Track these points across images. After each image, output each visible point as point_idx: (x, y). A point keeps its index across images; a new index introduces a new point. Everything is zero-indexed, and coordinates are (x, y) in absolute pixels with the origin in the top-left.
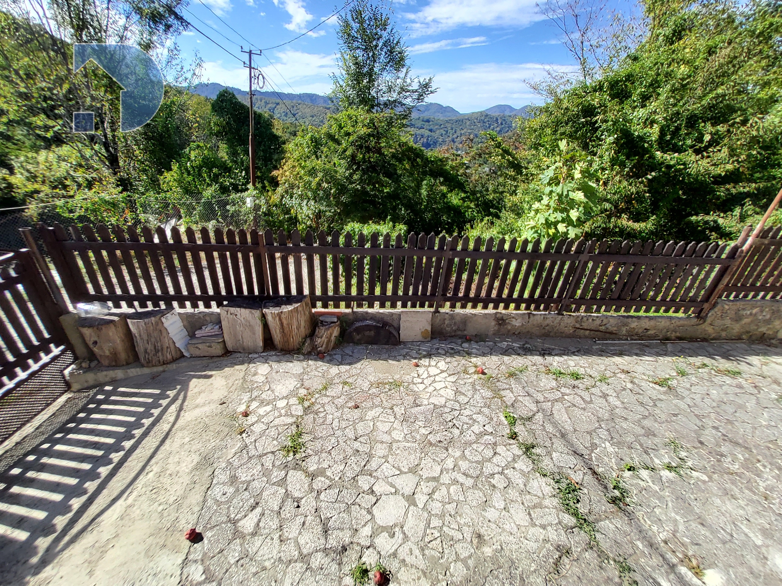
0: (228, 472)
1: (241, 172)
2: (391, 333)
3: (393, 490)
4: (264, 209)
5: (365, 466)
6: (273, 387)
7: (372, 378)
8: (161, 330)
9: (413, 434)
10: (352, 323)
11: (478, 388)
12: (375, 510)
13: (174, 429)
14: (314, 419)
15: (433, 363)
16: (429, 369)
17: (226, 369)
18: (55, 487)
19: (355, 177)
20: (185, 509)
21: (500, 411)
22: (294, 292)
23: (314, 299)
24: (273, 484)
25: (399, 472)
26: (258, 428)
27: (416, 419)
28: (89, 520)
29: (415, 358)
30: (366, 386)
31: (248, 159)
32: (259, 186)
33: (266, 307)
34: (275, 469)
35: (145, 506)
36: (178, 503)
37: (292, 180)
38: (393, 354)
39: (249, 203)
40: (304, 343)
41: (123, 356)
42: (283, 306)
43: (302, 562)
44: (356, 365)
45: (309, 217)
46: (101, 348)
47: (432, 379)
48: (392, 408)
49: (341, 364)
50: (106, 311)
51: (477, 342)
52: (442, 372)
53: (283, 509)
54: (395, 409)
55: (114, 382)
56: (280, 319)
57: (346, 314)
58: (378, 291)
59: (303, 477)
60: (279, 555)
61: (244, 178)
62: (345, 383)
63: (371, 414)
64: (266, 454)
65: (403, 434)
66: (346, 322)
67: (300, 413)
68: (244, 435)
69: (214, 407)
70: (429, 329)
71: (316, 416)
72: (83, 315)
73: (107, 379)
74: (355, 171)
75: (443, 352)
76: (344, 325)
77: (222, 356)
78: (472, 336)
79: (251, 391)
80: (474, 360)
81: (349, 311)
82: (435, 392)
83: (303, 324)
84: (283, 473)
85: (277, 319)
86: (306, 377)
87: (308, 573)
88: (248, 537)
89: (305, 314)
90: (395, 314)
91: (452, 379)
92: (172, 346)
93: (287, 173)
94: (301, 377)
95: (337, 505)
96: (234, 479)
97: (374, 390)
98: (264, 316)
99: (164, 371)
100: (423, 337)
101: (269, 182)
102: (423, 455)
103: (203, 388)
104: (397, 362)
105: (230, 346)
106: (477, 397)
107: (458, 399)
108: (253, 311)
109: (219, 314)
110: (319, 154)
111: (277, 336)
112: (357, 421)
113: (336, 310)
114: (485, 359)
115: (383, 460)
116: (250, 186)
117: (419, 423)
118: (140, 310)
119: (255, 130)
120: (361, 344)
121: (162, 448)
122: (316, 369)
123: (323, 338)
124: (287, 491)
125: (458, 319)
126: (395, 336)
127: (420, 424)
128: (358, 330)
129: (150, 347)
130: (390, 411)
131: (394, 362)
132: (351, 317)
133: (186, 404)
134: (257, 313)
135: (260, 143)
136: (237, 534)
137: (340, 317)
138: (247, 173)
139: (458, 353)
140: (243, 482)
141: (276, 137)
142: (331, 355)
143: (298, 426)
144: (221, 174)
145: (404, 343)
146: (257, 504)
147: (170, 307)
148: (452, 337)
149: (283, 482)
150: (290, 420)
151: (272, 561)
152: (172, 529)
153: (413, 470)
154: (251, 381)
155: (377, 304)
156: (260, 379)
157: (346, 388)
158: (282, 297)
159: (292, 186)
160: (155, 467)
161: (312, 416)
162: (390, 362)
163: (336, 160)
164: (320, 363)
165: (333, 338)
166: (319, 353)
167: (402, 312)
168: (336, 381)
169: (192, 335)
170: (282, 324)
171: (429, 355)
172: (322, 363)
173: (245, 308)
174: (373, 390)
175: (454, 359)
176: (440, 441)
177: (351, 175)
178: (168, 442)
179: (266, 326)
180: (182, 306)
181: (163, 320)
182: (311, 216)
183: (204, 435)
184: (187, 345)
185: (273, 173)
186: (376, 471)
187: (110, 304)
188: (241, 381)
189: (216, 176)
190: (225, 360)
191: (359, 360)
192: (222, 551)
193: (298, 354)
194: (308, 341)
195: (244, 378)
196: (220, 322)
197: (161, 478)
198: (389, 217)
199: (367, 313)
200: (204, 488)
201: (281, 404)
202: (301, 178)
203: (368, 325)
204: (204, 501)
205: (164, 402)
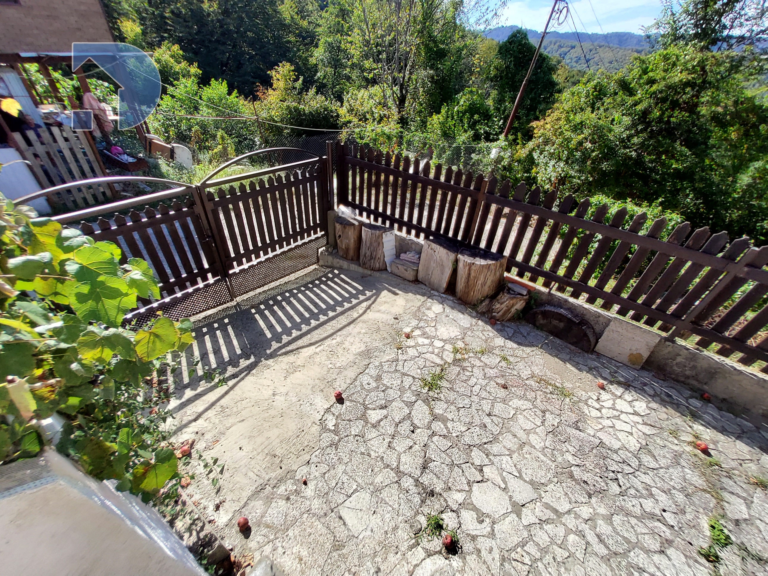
0: (378, 371)
1: (499, 121)
2: (586, 335)
3: (503, 486)
4: (505, 163)
5: (485, 443)
6: (438, 327)
7: (537, 371)
8: (379, 243)
9: (555, 452)
10: (542, 304)
11: (683, 463)
12: (475, 487)
13: (359, 319)
14: (459, 373)
15: (628, 396)
16: (618, 401)
17: (410, 294)
18: (290, 318)
19: (635, 140)
20: (342, 376)
21: (707, 515)
22: (494, 249)
23: (511, 262)
24: (403, 401)
25: (518, 475)
26: (412, 352)
27: (567, 440)
28: (296, 347)
29: (605, 379)
30: (525, 374)
31: (510, 107)
32: (511, 137)
33: (462, 253)
34: (409, 391)
35: (324, 358)
36: (341, 370)
37: (549, 134)
38: (577, 359)
39: (494, 153)
40: (482, 302)
41: (351, 253)
42: (478, 259)
43: (396, 474)
44: (525, 348)
45: (550, 181)
46: (341, 241)
47: (616, 413)
48: (544, 412)
49: (510, 339)
50: (353, 216)
51: (720, 409)
52: (636, 413)
53: (401, 424)
54: (548, 415)
55: (340, 269)
56: (469, 270)
57: (539, 292)
58: (592, 283)
59: (427, 412)
60: (383, 455)
61: (500, 127)
62: (505, 359)
63: (516, 403)
64: (408, 375)
65: (543, 444)
66: (535, 300)
67: (450, 360)
68: (400, 351)
69: (390, 319)
70: (646, 355)
71: (461, 371)
72: (340, 215)
73: (338, 265)
74: (637, 133)
75: (652, 393)
76: (533, 302)
77: (412, 282)
78: (716, 397)
79: (420, 320)
80: (698, 428)
81: (545, 290)
82: (611, 430)
83: (489, 283)
84: (414, 399)
85: (467, 268)
86: (469, 333)
87: (396, 485)
88: (369, 425)
89: (495, 274)
90: (604, 317)
91: (647, 430)
92: (382, 259)
93: (548, 126)
94: (465, 331)
95: (443, 455)
96: (378, 378)
97: (533, 383)
98: (457, 261)
99: (370, 275)
100: (630, 360)
101: (522, 134)
102: (556, 480)
103: (388, 300)
104: (577, 371)
105: (421, 276)
106: (675, 472)
107: (641, 456)
108: (450, 253)
109: (422, 246)
110: (598, 105)
111: (460, 285)
112: (498, 400)
113: (531, 284)
114: (721, 437)
115: (508, 453)
116: (502, 137)
117: (569, 447)
118: (373, 222)
119: (533, 75)
120: (542, 330)
121: (347, 328)
122: (482, 331)
123: (503, 306)
124: (410, 413)
125: (704, 364)
126: (589, 341)
127: (571, 449)
128: (545, 314)
129: (368, 253)
130: (539, 413)
131: (573, 369)
132: (544, 298)
133: (373, 306)
134: (452, 256)
135: (532, 90)
136: (364, 417)
137: (531, 292)
138: (504, 123)
139: (677, 406)
140: (384, 385)
141: (553, 84)
142: (503, 326)
143: (442, 370)
144: (479, 121)
145: (599, 355)
146: (386, 407)
147: (392, 227)
148: (678, 381)
149: (410, 405)
150: (438, 361)
151: (377, 455)
152: (330, 383)
153: (535, 485)
154: (424, 313)
155: (585, 296)
156: (431, 314)
157: (503, 364)
158: (481, 249)
159: (546, 142)
160: (338, 338)
161: (458, 369)
162: (568, 365)
163: (617, 116)
164: (489, 328)
165: (513, 310)
166: (493, 317)
167: (615, 318)
168: (497, 352)
169: (398, 256)
170: (469, 274)
171: (627, 385)
172: (490, 328)
173: (444, 248)
174: (531, 382)
175: (664, 409)
176: (585, 482)
177: (629, 137)
178: (352, 326)
179: (455, 272)
180: (400, 229)
181: (384, 235)
182: (553, 179)
183: (374, 334)
184: (392, 262)
185: (531, 124)
186: (494, 455)
187: (357, 211)
188: (416, 309)
189: (476, 123)
190: (413, 286)
191: (531, 345)
192: (350, 420)
193: (473, 309)
194: (487, 302)
195: (419, 308)
196: (420, 253)
197: (338, 347)
198: (660, 200)
199: (566, 301)
200: (359, 371)
201: (438, 344)
202: (561, 133)
203: (560, 314)
204: (355, 380)
205: (362, 298)
